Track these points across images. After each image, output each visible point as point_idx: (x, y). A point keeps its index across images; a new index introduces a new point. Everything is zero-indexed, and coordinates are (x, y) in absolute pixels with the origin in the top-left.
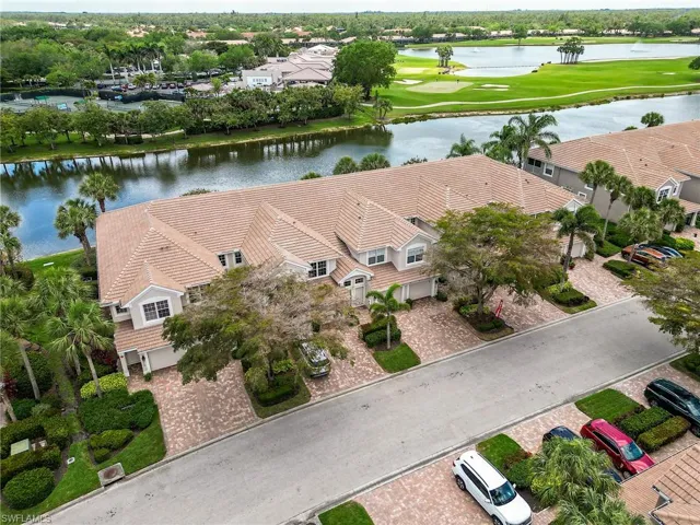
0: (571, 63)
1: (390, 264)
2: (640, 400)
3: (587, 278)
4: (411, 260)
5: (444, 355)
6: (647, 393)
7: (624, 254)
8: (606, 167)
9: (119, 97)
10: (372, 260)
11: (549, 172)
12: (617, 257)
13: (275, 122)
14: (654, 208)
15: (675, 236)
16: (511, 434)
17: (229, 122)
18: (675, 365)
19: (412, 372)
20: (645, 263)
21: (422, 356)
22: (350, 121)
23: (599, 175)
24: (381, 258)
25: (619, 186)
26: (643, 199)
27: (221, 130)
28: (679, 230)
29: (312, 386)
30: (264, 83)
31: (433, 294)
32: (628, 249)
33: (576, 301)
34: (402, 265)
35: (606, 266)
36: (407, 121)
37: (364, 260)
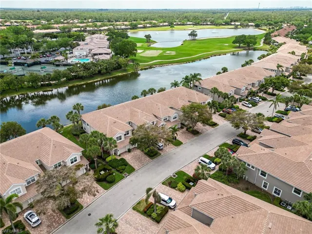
0: (194, 40)
1: (168, 120)
2: (232, 144)
3: (216, 118)
4: (174, 119)
5: (188, 141)
6: (233, 142)
7: (223, 111)
8: (216, 89)
9: (26, 65)
10: (164, 120)
11: (200, 89)
12: (221, 112)
13: (100, 73)
14: (229, 98)
15: (234, 105)
16: (207, 154)
17: (84, 75)
18: (237, 136)
19: (182, 146)
20: (229, 113)
21: (182, 142)
22: (125, 71)
23: (215, 91)
24: (166, 119)
25: (220, 94)
26: (226, 96)
27: (81, 78)
28: (235, 103)
29: (160, 152)
30: (82, 54)
31: (180, 127)
32: (224, 110)
33: (214, 125)
34: (172, 120)
35: (219, 115)
36: (145, 69)
37: (163, 120)
